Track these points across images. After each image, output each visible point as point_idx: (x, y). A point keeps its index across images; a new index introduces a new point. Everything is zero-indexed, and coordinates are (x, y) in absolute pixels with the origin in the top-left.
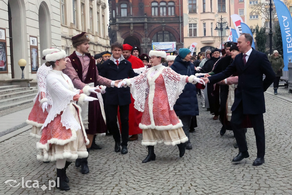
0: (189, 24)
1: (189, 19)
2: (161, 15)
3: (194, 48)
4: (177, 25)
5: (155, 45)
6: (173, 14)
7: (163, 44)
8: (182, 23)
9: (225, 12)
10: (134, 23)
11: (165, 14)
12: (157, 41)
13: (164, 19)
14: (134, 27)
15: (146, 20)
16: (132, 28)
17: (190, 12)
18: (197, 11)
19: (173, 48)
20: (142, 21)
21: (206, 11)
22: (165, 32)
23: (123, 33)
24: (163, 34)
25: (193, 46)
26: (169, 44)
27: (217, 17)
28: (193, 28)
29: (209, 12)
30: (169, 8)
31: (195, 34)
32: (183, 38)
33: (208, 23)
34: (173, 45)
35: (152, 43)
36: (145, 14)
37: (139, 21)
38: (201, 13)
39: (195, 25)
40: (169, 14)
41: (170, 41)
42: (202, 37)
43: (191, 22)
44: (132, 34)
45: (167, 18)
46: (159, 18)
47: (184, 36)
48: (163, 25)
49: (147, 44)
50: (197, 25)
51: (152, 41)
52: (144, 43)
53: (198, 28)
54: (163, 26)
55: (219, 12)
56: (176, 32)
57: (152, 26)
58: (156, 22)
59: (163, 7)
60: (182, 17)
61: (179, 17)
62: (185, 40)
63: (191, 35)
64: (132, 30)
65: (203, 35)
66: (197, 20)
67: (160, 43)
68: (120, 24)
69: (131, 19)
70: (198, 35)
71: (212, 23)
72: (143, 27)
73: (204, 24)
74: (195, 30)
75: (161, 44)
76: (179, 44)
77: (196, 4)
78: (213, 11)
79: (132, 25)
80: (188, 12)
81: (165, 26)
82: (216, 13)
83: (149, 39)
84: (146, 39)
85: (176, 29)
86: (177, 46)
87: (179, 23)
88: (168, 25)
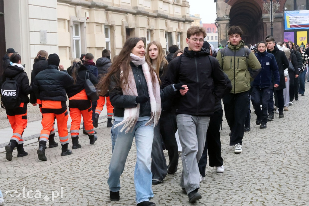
5: (291, 17)
12: (295, 9)
35: (285, 12)
49: (274, 14)
51: (286, 8)
52: (267, 13)
67: (301, 12)
75: (301, 14)
83: (278, 5)
84: (271, 5)
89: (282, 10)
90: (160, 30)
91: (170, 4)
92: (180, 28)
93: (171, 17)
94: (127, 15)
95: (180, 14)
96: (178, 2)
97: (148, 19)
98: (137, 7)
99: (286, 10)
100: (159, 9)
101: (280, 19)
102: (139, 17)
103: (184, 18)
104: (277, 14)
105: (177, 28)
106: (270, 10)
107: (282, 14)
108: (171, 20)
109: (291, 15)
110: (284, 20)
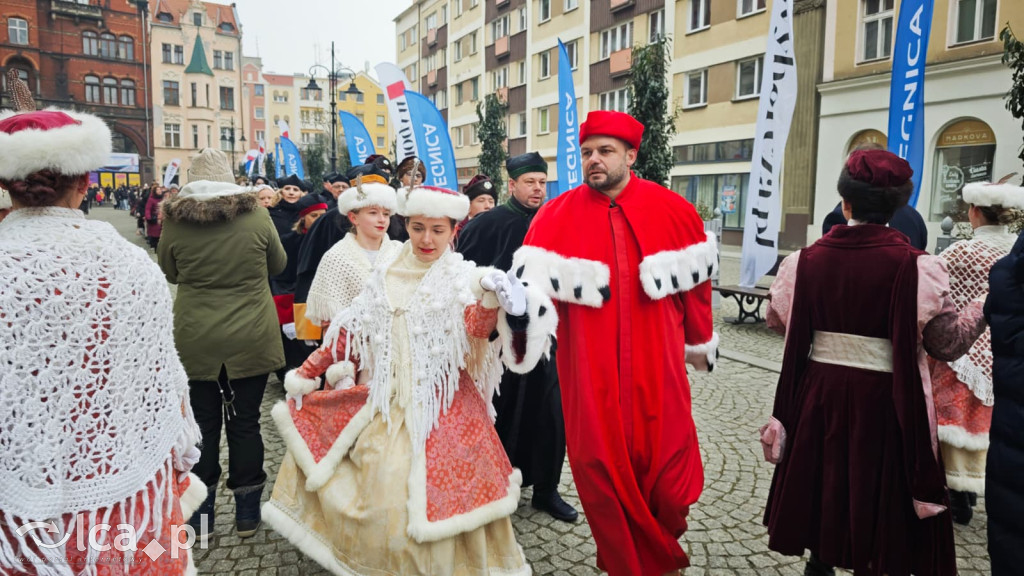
0: (166, 125)
1: (165, 115)
2: (107, 102)
3: (176, 169)
4: (140, 123)
6: (132, 103)
8: (151, 120)
9: (232, 109)
11: (114, 102)
13: (112, 110)
17: (167, 103)
18: (181, 101)
19: (133, 164)
21: (198, 104)
25: (174, 164)
26: (125, 157)
27: (218, 118)
28: (172, 132)
29: (202, 107)
30: (124, 91)
31: (177, 143)
32: (152, 148)
33: (202, 127)
34: (133, 160)
36: (72, 97)
38: (189, 108)
39: (177, 126)
40: (124, 102)
41: (126, 152)
42: (189, 150)
43: (168, 122)
45: (120, 107)
46: (102, 106)
47: (155, 145)
48: (110, 120)
50: (181, 128)
53: (182, 133)
55: (222, 108)
56: (139, 136)
59: (110, 86)
60: (151, 111)
61: (144, 110)
62: (156, 152)
63: (168, 143)
65: (192, 146)
66: (181, 119)
69: (40, 103)
70: (182, 146)
71: (209, 127)
73: (195, 127)
74: (177, 136)
76: (145, 158)
77: (177, 90)
78: (211, 106)
80: (162, 102)
81: (115, 123)
82: (218, 110)
85: (139, 131)
86: (141, 162)
87: (145, 120)
88: (121, 122)
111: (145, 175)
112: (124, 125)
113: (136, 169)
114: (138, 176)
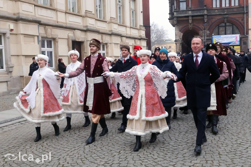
2: (223, 6)
4: (241, 16)
5: (216, 39)
6: (237, 5)
7: (225, 37)
8: (247, 13)
10: (192, 16)
11: (227, 5)
12: (219, 35)
13: (226, 10)
14: (192, 20)
15: (206, 12)
16: (190, 21)
19: (237, 41)
20: (201, 14)
22: (227, 24)
23: (181, 27)
24: (225, 26)
26: (231, 37)
32: (248, 30)
34: (236, 38)
35: (213, 36)
36: (205, 6)
37: (199, 14)
40: (233, 4)
41: (233, 34)
44: (191, 28)
45: (230, 8)
46: (221, 9)
47: (250, 28)
48: (225, 16)
51: (213, 34)
52: (202, 37)
54: (225, 18)
56: (240, 23)
57: (212, 18)
58: (218, 13)
60: (247, 7)
61: (244, 7)
62: (250, 32)
64: (191, 24)
67: (222, 36)
68: (177, 17)
69: (190, 12)
72: (203, 20)
75: (222, 37)
76: (243, 36)
79: (190, 18)
81: (227, 18)
83: (208, 32)
84: (204, 32)
85: (240, 20)
86: (241, 39)
87: (244, 13)
88: (230, 16)
89: (211, 35)
90: (113, 44)
91: (127, 28)
92: (136, 43)
93: (128, 35)
94: (75, 31)
95: (137, 35)
96: (136, 27)
97: (102, 35)
98: (87, 26)
99: (213, 35)
100: (113, 29)
101: (210, 40)
102: (89, 33)
103: (141, 37)
104: (208, 38)
105: (134, 43)
106: (204, 35)
107: (211, 37)
108: (127, 37)
109: (216, 38)
110: (212, 41)
111: (243, 46)
112: (232, 18)
113: (238, 43)
114: (239, 47)
